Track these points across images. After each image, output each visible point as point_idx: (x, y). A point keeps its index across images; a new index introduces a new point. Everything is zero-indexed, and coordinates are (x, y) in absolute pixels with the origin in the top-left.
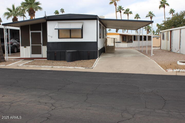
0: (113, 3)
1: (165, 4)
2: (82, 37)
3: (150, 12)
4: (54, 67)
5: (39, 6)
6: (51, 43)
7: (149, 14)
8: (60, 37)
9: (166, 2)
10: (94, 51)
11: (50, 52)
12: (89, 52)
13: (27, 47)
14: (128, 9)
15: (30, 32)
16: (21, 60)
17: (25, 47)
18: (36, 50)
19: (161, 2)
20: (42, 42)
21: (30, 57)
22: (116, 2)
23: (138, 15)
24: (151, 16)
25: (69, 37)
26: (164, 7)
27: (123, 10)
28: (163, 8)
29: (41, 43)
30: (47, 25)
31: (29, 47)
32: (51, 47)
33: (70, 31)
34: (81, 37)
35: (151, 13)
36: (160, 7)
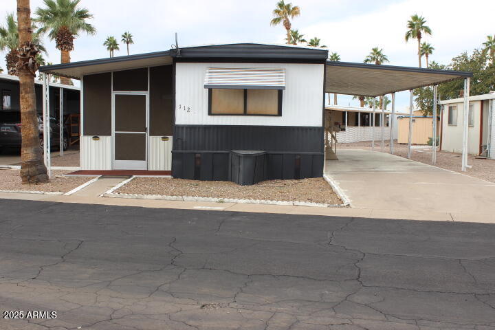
0: (282, 23)
1: (422, 28)
2: (280, 114)
3: (374, 47)
4: (226, 200)
5: (87, 21)
6: (185, 129)
7: (372, 55)
8: (213, 112)
9: (424, 25)
10: (313, 155)
11: (182, 153)
12: (299, 157)
13: (101, 137)
14: (316, 39)
15: (114, 94)
16: (93, 178)
17: (96, 138)
18: (130, 148)
19: (411, 22)
20: (148, 125)
21: (109, 168)
22: (288, 20)
23: (336, 58)
24: (377, 61)
25: (241, 110)
26: (419, 36)
27: (303, 41)
28: (416, 39)
29: (146, 129)
30: (175, 74)
31: (108, 138)
32: (184, 140)
33: (245, 92)
34: (276, 113)
35: (378, 53)
36: (407, 38)
